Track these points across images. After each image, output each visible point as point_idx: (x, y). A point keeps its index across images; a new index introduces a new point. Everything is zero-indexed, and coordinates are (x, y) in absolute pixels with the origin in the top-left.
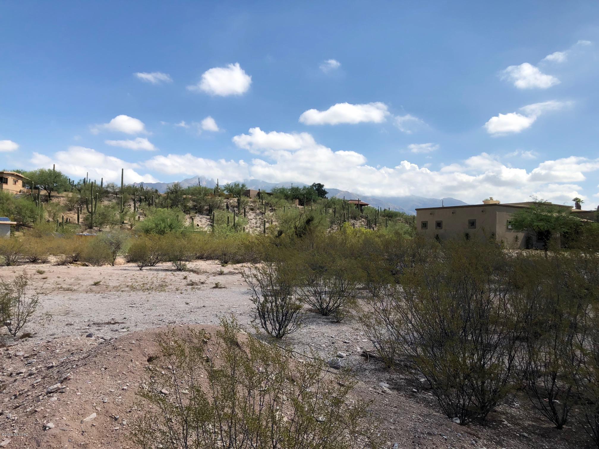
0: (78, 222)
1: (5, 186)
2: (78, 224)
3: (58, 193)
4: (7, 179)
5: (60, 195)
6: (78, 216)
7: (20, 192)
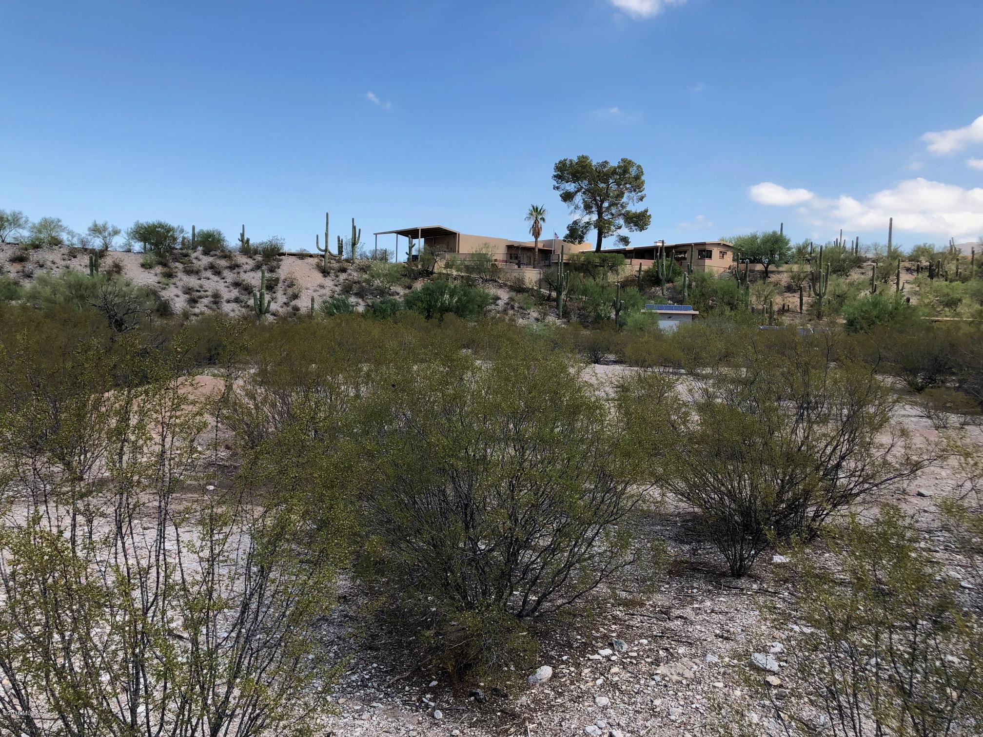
0: (801, 308)
1: (707, 262)
2: (801, 313)
3: (777, 266)
4: (711, 251)
5: (781, 269)
6: (801, 300)
7: (730, 268)
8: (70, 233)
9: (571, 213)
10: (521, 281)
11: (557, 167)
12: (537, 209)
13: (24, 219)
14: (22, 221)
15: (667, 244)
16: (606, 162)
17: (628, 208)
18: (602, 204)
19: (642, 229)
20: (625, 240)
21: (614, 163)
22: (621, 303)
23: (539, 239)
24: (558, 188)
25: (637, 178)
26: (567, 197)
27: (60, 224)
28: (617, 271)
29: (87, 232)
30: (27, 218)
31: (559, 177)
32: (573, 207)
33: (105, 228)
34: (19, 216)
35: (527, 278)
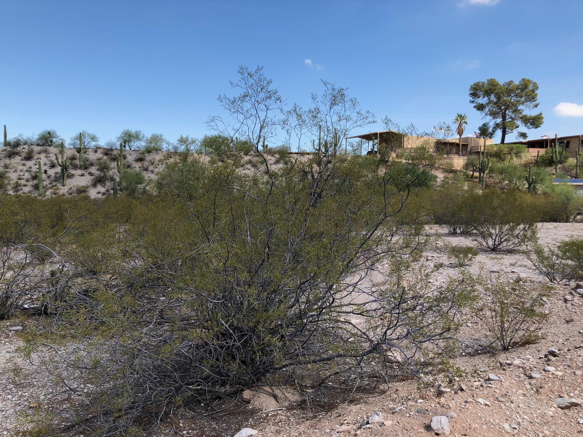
8: (168, 143)
9: (483, 118)
10: (451, 165)
11: (471, 88)
12: (461, 116)
13: (142, 135)
14: (141, 137)
15: (558, 137)
16: (512, 82)
17: (524, 113)
18: (505, 111)
19: (537, 127)
20: (524, 135)
21: (517, 82)
22: (533, 179)
23: (462, 137)
24: (473, 102)
25: (533, 91)
26: (480, 107)
27: (162, 137)
28: (520, 157)
29: (177, 142)
30: (144, 134)
31: (474, 95)
32: (484, 114)
33: (187, 139)
34: (139, 133)
35: (456, 163)
